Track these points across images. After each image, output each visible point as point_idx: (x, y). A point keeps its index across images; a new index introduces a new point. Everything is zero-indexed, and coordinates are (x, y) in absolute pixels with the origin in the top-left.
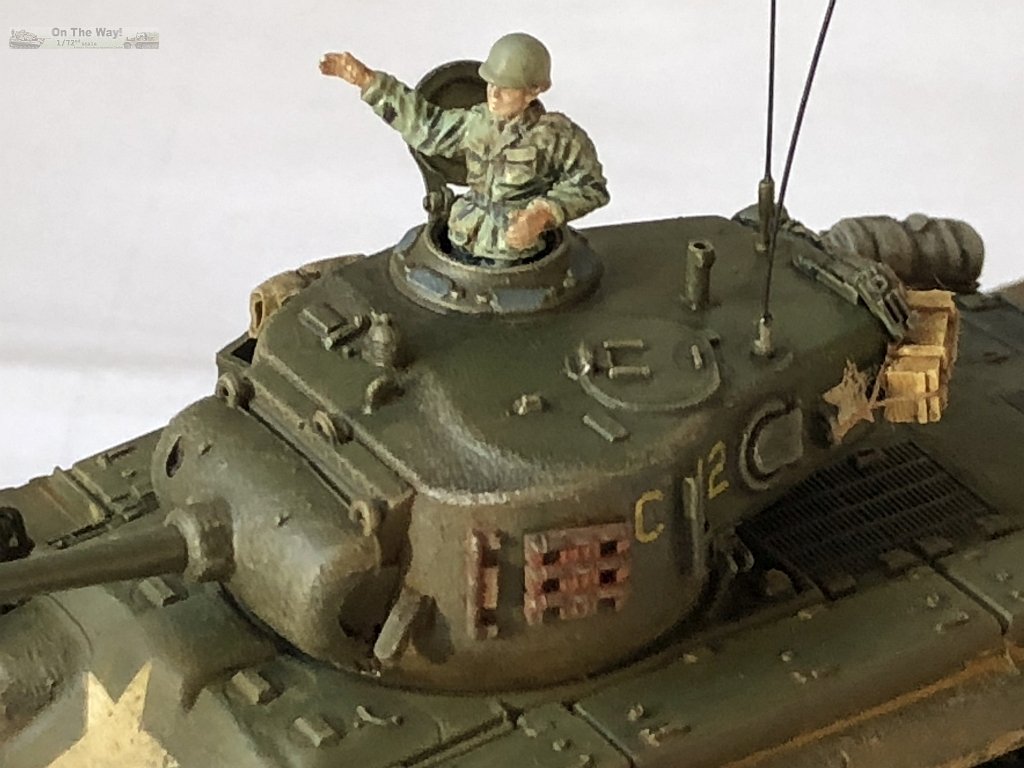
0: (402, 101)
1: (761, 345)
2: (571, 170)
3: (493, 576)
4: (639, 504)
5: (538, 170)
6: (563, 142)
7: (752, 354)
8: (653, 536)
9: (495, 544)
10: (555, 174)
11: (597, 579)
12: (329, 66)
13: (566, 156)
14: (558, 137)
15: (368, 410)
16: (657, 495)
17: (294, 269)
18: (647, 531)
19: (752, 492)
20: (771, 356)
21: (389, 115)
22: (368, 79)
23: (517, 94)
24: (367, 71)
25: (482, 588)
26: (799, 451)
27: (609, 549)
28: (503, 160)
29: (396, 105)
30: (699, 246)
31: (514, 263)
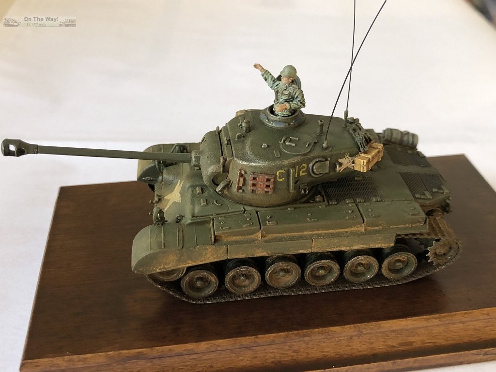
0: (268, 77)
1: (324, 145)
2: (296, 98)
3: (242, 179)
4: (278, 172)
5: (289, 97)
6: (295, 91)
7: (323, 147)
8: (281, 180)
9: (243, 172)
10: (293, 98)
11: (265, 186)
12: (256, 66)
13: (295, 94)
14: (294, 90)
15: (236, 139)
16: (283, 171)
17: (246, 109)
18: (280, 178)
19: (313, 177)
20: (327, 148)
21: (266, 80)
22: (263, 70)
23: (287, 79)
24: (263, 69)
25: (239, 181)
26: (327, 171)
27: (268, 180)
28: (283, 94)
29: (267, 77)
30: (321, 121)
31: (283, 116)
